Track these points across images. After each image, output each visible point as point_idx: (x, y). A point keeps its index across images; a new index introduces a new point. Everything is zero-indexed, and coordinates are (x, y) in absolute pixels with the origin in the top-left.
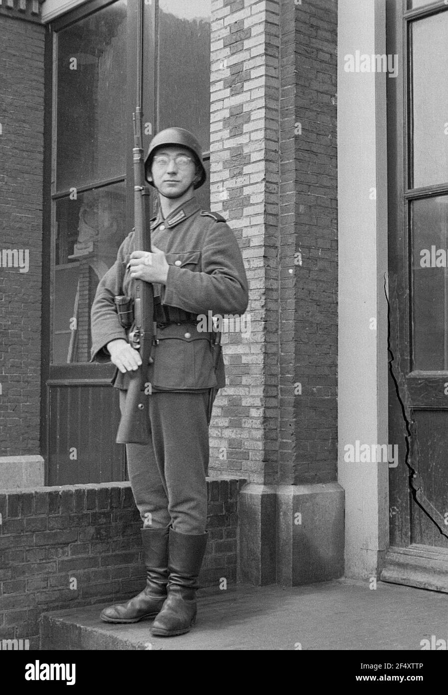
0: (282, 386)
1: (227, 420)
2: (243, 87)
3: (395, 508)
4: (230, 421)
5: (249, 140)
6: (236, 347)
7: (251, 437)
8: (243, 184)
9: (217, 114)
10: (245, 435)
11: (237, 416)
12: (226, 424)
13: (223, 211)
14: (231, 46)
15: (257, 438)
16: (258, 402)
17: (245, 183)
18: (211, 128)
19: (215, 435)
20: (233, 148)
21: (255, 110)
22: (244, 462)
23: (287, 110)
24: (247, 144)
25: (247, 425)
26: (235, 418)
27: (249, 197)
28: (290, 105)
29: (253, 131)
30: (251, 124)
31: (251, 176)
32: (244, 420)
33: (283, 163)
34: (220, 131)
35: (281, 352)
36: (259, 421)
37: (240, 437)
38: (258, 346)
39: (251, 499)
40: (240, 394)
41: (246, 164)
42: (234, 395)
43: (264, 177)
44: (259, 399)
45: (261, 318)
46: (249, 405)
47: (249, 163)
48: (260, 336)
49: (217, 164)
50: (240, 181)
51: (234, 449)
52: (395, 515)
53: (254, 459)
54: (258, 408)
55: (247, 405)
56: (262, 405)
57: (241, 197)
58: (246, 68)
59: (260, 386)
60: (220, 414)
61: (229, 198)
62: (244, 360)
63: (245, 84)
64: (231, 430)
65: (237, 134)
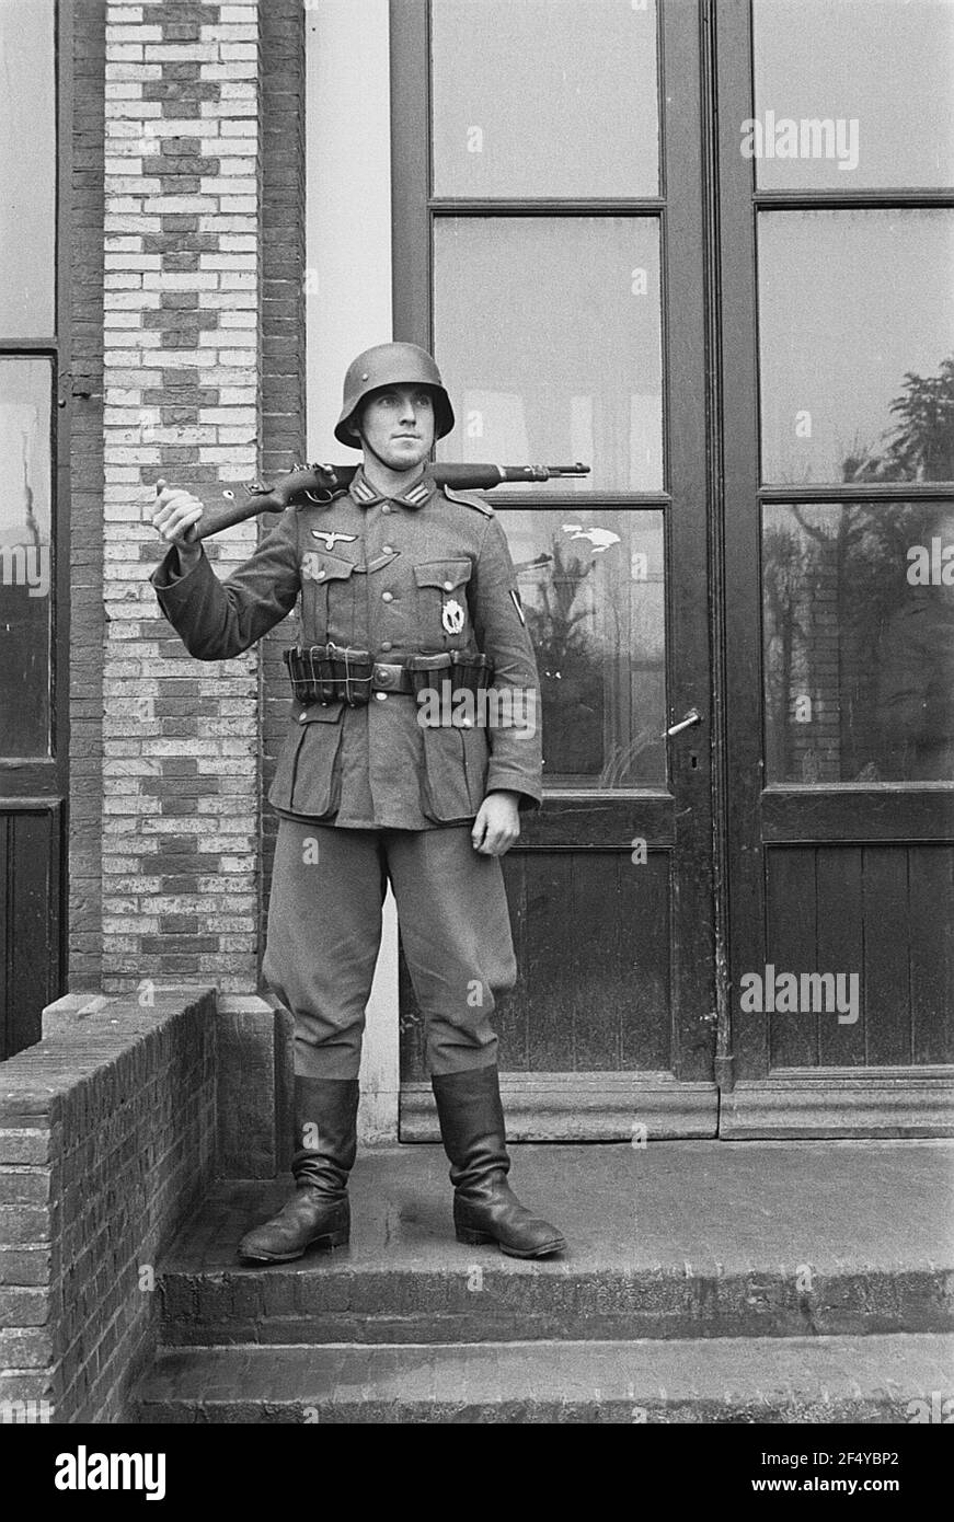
0: (268, 816)
1: (157, 880)
2: (196, 260)
3: (412, 1016)
4: (165, 882)
5: (214, 363)
6: (182, 743)
7: (222, 909)
8: (199, 442)
9: (124, 298)
10: (207, 906)
11: (183, 872)
12: (155, 889)
13: (142, 484)
14: (165, 177)
15: (241, 910)
16: (243, 845)
17: (203, 440)
18: (106, 320)
19: (121, 911)
20: (172, 369)
21: (231, 310)
22: (204, 957)
23: (279, 321)
24: (209, 369)
25: (211, 888)
26: (179, 876)
27: (215, 468)
28: (286, 313)
29: (226, 348)
30: (218, 333)
31: (222, 431)
32: (203, 879)
33: (266, 414)
34: (132, 330)
35: (266, 754)
36: (245, 879)
37: (194, 912)
38: (241, 743)
39: (247, 1023)
40: (194, 830)
41: (205, 406)
42: (176, 834)
43: (255, 437)
44: (246, 839)
45: (250, 692)
46: (219, 851)
47: (216, 406)
48: (246, 725)
49: (123, 391)
50: (190, 436)
51: (178, 935)
52: (411, 1029)
53: (231, 949)
54: (241, 856)
55: (212, 851)
56: (253, 850)
57: (193, 464)
58: (206, 227)
59: (247, 816)
60: (134, 870)
61: (158, 461)
62: (204, 768)
63: (202, 256)
64: (166, 899)
65: (181, 343)
